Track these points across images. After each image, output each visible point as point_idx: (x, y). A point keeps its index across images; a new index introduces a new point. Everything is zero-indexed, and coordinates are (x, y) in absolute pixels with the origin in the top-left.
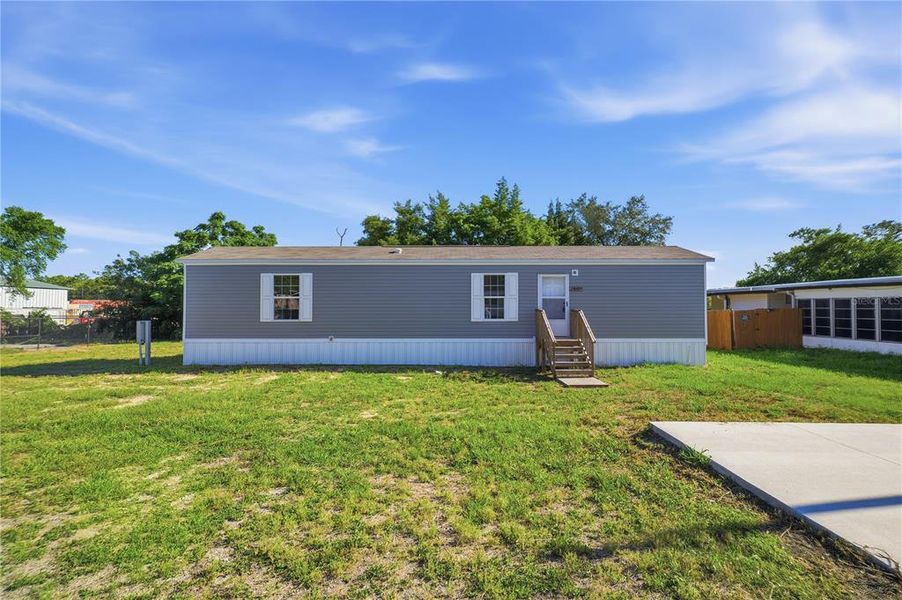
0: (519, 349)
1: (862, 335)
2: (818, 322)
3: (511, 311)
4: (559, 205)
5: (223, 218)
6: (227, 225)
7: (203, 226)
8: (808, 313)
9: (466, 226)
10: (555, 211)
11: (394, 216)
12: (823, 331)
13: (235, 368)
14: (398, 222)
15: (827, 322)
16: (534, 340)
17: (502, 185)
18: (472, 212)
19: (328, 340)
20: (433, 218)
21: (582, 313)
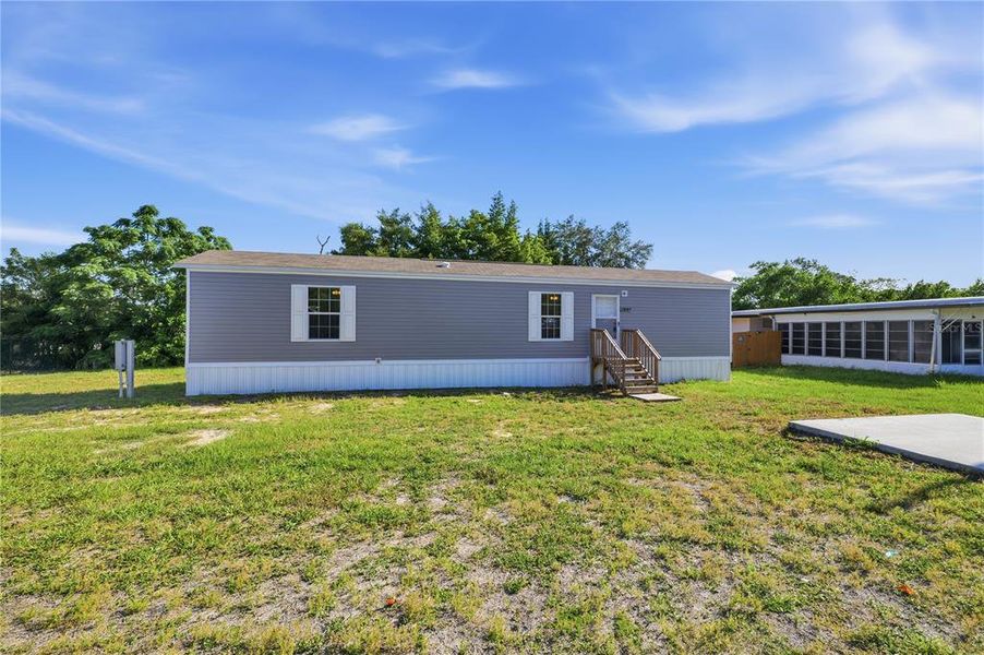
0: (573, 369)
1: (829, 353)
2: (795, 342)
3: (568, 332)
4: (548, 225)
5: (156, 214)
6: (161, 223)
7: (125, 222)
8: (786, 335)
9: (464, 241)
10: (544, 232)
11: (377, 225)
12: (798, 351)
13: (271, 396)
14: (383, 231)
15: (802, 343)
16: (588, 359)
17: (497, 200)
18: (467, 227)
19: (374, 362)
20: (425, 230)
21: (640, 333)
